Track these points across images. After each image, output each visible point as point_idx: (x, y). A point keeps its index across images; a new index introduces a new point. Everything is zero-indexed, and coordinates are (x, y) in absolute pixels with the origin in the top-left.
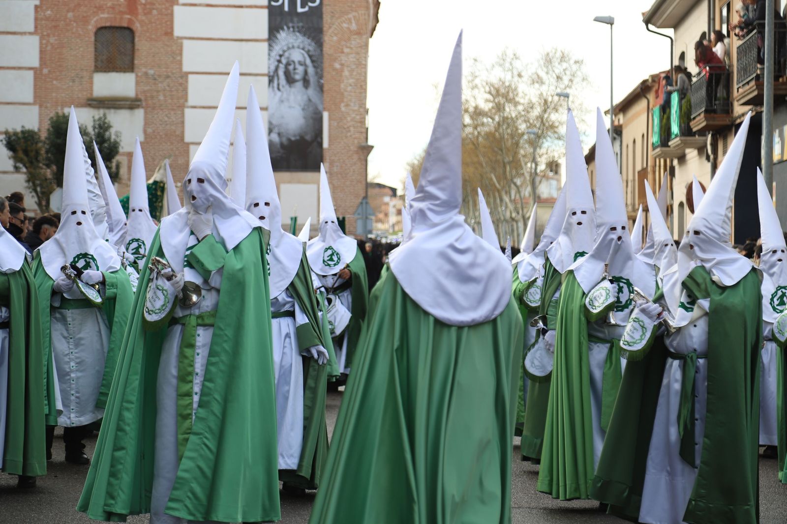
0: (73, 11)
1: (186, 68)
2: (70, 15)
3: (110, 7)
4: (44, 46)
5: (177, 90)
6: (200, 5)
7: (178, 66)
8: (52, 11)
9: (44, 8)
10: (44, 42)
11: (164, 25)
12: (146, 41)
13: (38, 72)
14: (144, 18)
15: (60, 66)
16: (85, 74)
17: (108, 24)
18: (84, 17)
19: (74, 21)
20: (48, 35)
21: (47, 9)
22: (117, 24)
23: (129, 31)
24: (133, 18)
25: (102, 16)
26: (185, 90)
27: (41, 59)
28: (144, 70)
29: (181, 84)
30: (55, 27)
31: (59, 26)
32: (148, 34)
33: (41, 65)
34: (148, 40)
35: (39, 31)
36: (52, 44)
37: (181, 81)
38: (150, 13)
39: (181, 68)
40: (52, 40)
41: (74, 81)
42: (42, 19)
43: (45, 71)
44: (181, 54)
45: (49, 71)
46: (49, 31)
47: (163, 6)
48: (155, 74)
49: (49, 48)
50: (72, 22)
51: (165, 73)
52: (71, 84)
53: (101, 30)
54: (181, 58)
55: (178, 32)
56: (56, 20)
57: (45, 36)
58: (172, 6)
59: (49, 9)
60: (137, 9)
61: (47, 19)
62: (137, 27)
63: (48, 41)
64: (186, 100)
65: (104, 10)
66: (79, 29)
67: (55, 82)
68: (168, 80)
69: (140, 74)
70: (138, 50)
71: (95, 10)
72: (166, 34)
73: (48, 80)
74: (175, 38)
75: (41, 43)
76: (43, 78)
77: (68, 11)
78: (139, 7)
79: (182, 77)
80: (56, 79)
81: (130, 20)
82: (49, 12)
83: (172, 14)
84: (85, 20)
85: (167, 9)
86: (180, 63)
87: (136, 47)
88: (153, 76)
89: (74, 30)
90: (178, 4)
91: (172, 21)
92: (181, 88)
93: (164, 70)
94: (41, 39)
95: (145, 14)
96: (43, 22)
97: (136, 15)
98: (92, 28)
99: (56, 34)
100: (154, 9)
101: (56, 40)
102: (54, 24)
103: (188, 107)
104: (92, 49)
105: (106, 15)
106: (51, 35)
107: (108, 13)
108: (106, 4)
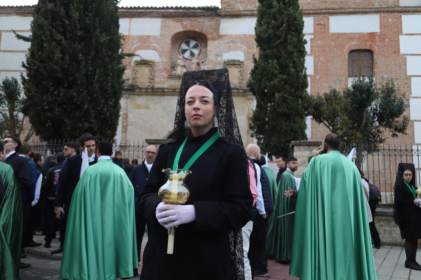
0: (334, 41)
1: (409, 73)
2: (332, 43)
3: (358, 38)
4: (317, 62)
5: (404, 87)
6: (417, 34)
7: (403, 72)
8: (321, 41)
9: (317, 40)
10: (316, 60)
11: (393, 47)
12: (382, 57)
13: (313, 78)
14: (380, 44)
15: (327, 74)
16: (343, 78)
17: (357, 48)
18: (341, 44)
19: (335, 47)
20: (319, 56)
21: (318, 40)
22: (363, 48)
23: (370, 52)
24: (373, 44)
25: (353, 43)
26: (410, 87)
27: (315, 70)
28: (381, 75)
29: (406, 83)
30: (323, 51)
31: (326, 50)
32: (383, 53)
33: (314, 73)
34: (383, 57)
35: (313, 54)
36: (321, 61)
37: (406, 81)
38: (384, 40)
39: (406, 74)
40: (322, 58)
41: (335, 83)
42: (315, 47)
43: (317, 77)
44: (405, 65)
45: (320, 77)
46: (320, 54)
47: (393, 36)
48: (388, 77)
49: (320, 63)
50: (334, 48)
51: (395, 77)
52: (334, 84)
53: (352, 51)
54: (406, 67)
55: (402, 51)
56: (324, 47)
57: (317, 56)
58: (398, 36)
59: (320, 41)
60: (375, 38)
61: (318, 46)
62: (375, 49)
63: (319, 59)
64: (411, 93)
65: (354, 40)
66: (338, 52)
67: (323, 84)
68: (397, 81)
69: (378, 78)
70: (377, 63)
71: (348, 40)
72: (395, 52)
73: (319, 82)
74: (401, 55)
75: (315, 61)
76: (316, 81)
77: (331, 41)
78: (377, 37)
79: (406, 79)
80: (325, 82)
81: (371, 45)
82: (319, 42)
83: (398, 40)
84: (342, 46)
85: (394, 37)
86: (405, 70)
87: (375, 61)
88: (387, 78)
89: (335, 52)
90: (402, 34)
91: (398, 45)
92: (406, 85)
93: (394, 74)
94: (314, 58)
95: (380, 41)
96: (316, 48)
97: (375, 42)
98: (346, 50)
99: (324, 55)
100: (386, 38)
101: (324, 58)
102: (322, 49)
103: (412, 98)
104: (346, 63)
105: (355, 43)
106: (321, 56)
107: (357, 41)
108: (356, 36)
